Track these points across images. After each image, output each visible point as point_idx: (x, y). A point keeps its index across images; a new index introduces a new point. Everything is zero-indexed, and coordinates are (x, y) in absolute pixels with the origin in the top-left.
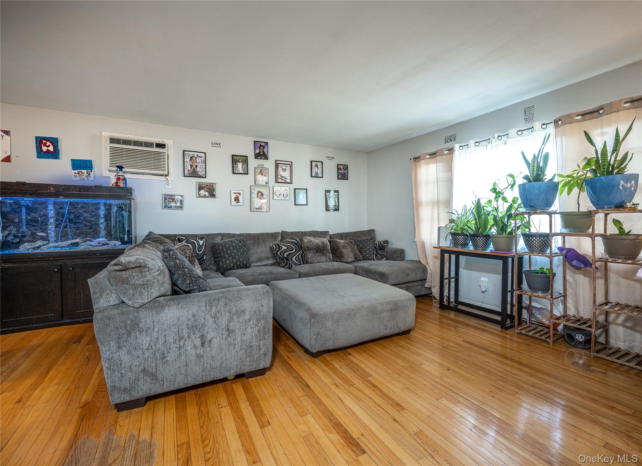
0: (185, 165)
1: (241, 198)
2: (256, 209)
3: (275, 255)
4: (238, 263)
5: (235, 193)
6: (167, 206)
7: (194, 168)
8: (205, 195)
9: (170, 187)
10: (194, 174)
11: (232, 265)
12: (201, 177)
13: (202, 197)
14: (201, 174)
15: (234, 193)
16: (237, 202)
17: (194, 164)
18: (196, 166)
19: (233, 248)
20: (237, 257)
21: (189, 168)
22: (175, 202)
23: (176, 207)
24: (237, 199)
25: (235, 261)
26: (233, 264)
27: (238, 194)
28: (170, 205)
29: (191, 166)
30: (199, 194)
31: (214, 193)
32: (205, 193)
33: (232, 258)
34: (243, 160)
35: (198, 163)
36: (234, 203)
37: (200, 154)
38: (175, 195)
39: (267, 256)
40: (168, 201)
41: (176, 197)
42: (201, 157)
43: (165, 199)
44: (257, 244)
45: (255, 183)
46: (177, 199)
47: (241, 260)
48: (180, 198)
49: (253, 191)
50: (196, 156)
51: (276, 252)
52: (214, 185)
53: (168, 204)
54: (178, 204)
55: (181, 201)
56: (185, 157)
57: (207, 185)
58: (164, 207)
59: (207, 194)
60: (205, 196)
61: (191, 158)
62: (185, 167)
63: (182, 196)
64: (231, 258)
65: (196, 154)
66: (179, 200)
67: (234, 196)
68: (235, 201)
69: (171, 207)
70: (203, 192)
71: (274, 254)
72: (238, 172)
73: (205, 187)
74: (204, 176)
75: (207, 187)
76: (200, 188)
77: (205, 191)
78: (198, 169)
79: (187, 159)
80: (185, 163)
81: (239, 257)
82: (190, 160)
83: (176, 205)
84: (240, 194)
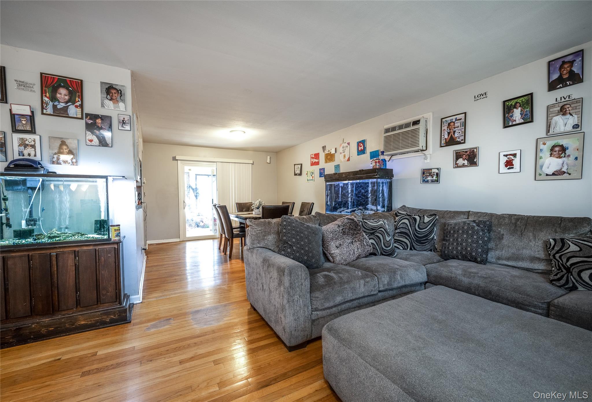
0: (442, 134)
1: (516, 162)
2: (547, 175)
3: (551, 257)
4: (464, 253)
5: (506, 156)
6: (424, 180)
7: (451, 135)
8: (464, 164)
9: (428, 161)
10: (451, 142)
11: (455, 252)
12: (459, 143)
13: (460, 167)
14: (459, 140)
15: (504, 155)
16: (508, 169)
17: (452, 131)
18: (454, 132)
19: (463, 232)
20: (464, 244)
21: (446, 137)
22: (432, 176)
23: (433, 181)
24: (509, 164)
25: (459, 248)
26: (457, 252)
27: (511, 157)
28: (427, 179)
29: (449, 133)
30: (456, 164)
31: (475, 160)
32: (463, 162)
33: (457, 244)
34: (523, 102)
35: (457, 127)
36: (503, 169)
37: (458, 117)
38: (431, 169)
39: (538, 256)
40: (426, 175)
41: (433, 171)
42: (460, 119)
43: (424, 173)
44: (519, 233)
45: (548, 131)
46: (433, 172)
47: (469, 249)
48: (436, 171)
49: (542, 146)
50: (454, 121)
51: (554, 252)
52: (475, 150)
53: (426, 178)
54: (435, 178)
55: (437, 174)
56: (443, 125)
57: (466, 152)
58: (422, 182)
59: (466, 162)
60: (464, 166)
61: (449, 124)
62: (443, 137)
63: (438, 169)
64: (455, 244)
65: (454, 118)
66: (435, 174)
67: (504, 160)
68: (506, 166)
69: (427, 182)
70: (461, 161)
71: (550, 255)
72: (514, 123)
73: (463, 155)
74: (463, 141)
75: (467, 154)
76: (458, 155)
77: (464, 160)
78: (456, 135)
79: (445, 128)
80: (442, 132)
81: (467, 245)
82: (447, 127)
83: (433, 179)
84: (515, 155)
